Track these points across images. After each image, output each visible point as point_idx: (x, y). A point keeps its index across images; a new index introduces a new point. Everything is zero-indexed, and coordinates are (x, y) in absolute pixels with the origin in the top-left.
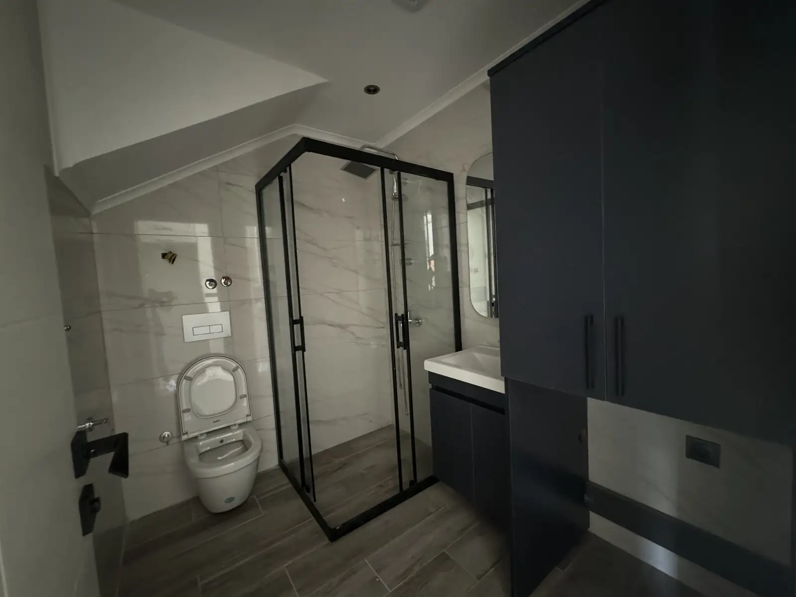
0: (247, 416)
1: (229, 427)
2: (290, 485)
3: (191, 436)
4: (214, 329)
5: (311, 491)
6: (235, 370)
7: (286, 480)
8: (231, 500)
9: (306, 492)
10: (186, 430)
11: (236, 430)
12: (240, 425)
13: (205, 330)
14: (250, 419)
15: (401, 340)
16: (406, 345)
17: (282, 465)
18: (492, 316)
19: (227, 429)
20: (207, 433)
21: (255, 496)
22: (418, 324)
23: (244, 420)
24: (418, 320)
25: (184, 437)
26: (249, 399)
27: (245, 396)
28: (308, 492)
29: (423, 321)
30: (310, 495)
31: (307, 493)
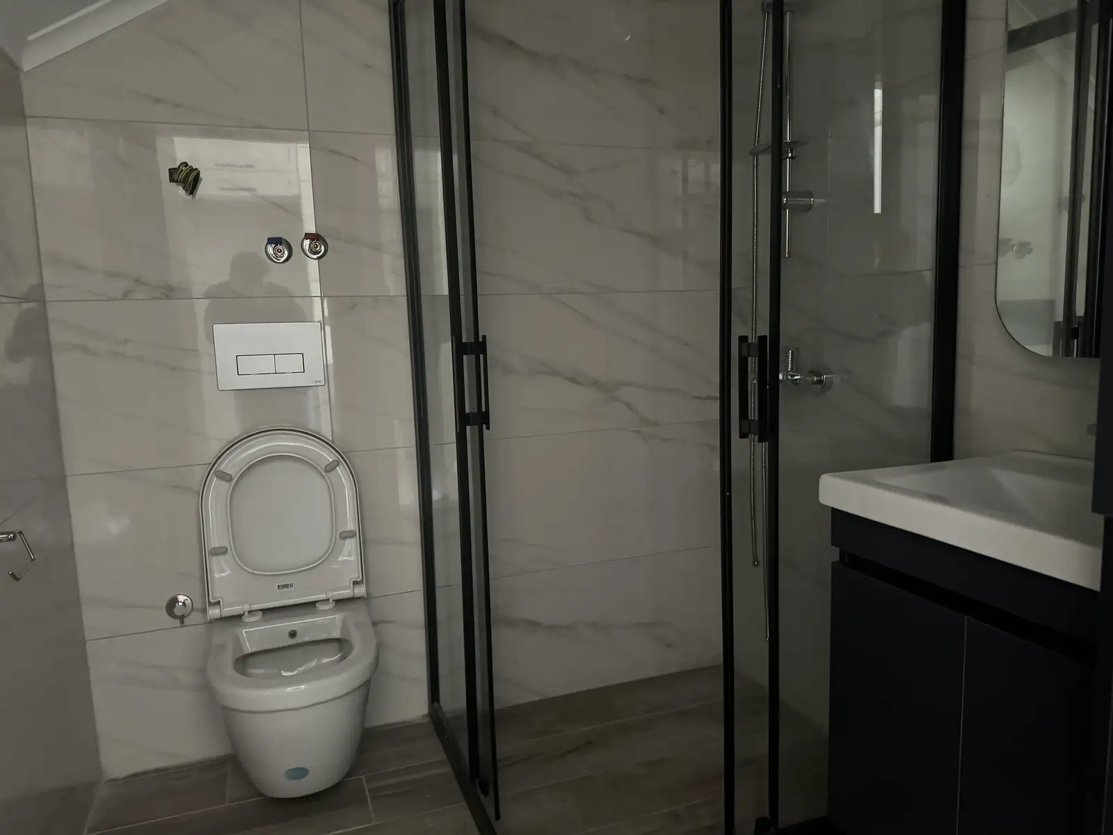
0: (355, 583)
1: (313, 604)
2: (447, 769)
3: (228, 611)
4: (285, 364)
5: (491, 793)
6: (330, 468)
7: (440, 755)
8: (300, 773)
9: (479, 791)
10: (217, 595)
11: (325, 613)
12: (339, 602)
13: (267, 364)
14: (361, 591)
15: (753, 413)
16: (768, 429)
17: (436, 716)
18: (1068, 353)
19: (309, 607)
20: (264, 611)
21: (363, 777)
22: (819, 387)
23: (347, 593)
24: (819, 375)
25: (214, 613)
26: (364, 544)
27: (351, 535)
28: (486, 793)
29: (836, 379)
30: (488, 803)
31: (482, 796)
